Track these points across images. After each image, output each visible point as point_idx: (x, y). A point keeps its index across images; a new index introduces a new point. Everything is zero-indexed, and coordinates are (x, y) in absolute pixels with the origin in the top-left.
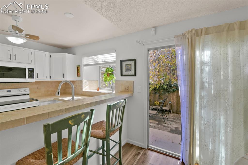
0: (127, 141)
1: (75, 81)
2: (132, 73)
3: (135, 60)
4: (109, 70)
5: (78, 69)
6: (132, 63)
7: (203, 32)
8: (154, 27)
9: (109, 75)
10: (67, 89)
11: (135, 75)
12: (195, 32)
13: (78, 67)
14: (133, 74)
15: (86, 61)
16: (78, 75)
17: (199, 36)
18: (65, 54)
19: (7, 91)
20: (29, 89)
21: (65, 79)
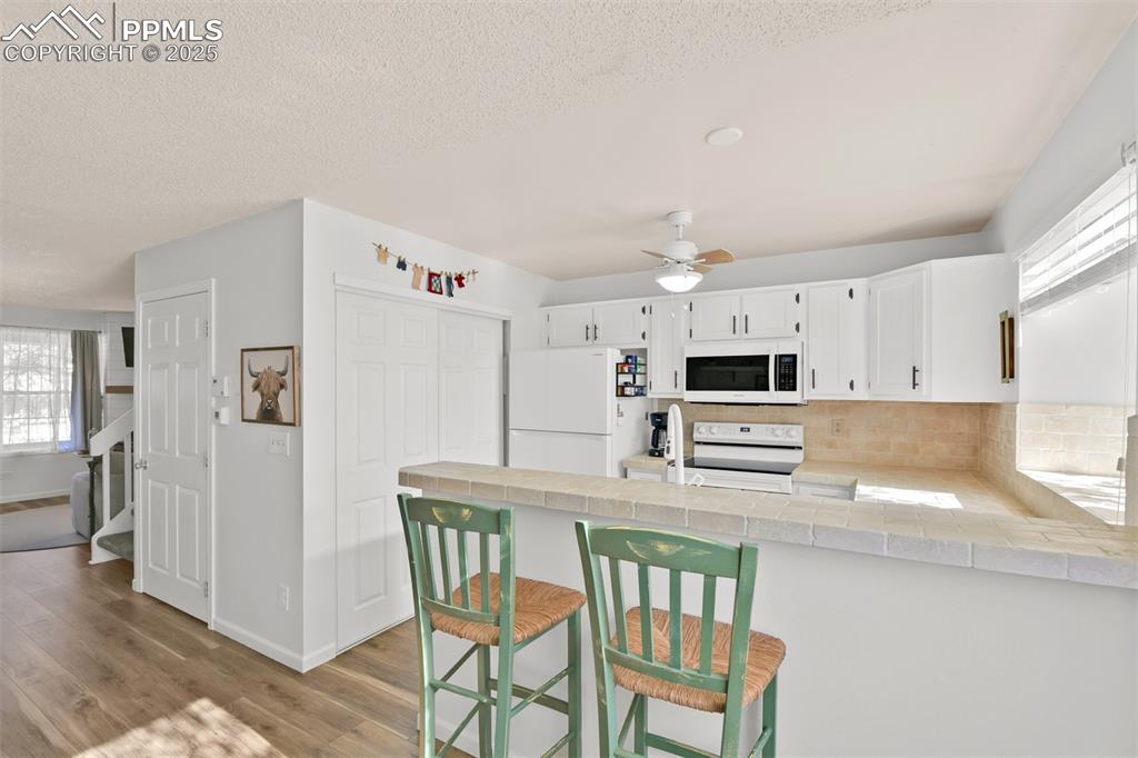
18: (926, 264)
19: (742, 430)
20: (801, 427)
21: (924, 392)
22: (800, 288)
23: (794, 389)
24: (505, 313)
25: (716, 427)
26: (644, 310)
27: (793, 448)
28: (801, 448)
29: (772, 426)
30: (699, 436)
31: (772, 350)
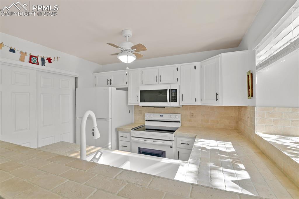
13: (248, 76)
18: (220, 55)
19: (161, 116)
20: (180, 115)
21: (220, 103)
22: (178, 66)
23: (176, 101)
24: (76, 75)
25: (152, 115)
26: (127, 74)
27: (177, 122)
28: (180, 122)
29: (171, 114)
30: (147, 118)
31: (168, 88)
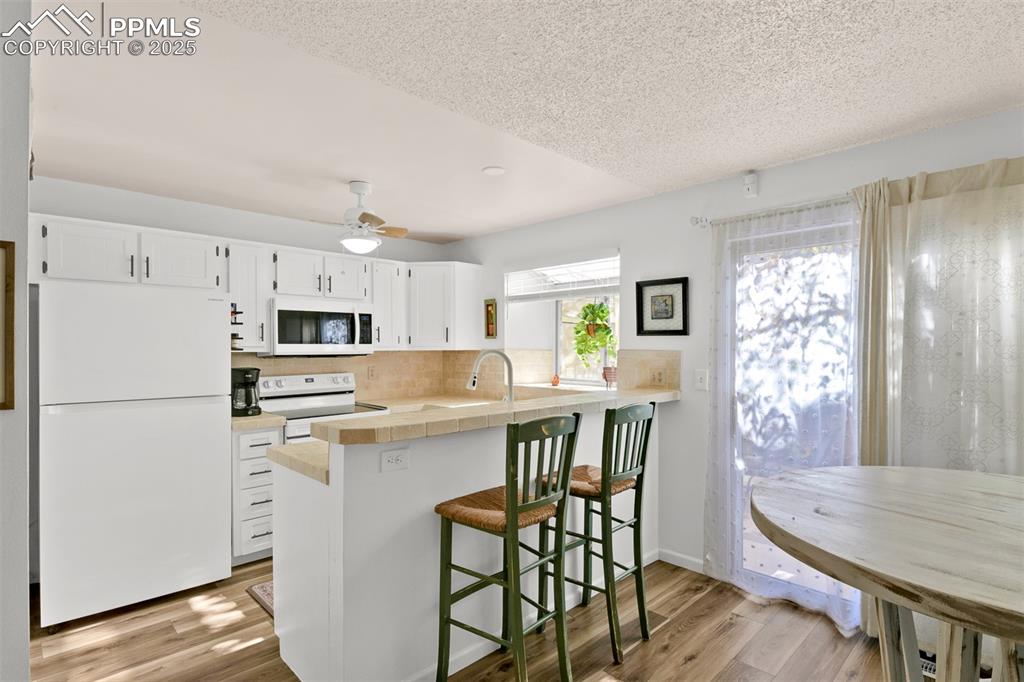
0: (660, 554)
1: (478, 352)
2: (676, 323)
3: (684, 282)
4: (592, 313)
5: (488, 313)
6: (677, 290)
7: (917, 189)
8: (751, 172)
9: (595, 331)
10: (450, 380)
11: (684, 332)
12: (886, 191)
13: (488, 306)
14: (681, 328)
15: (517, 283)
16: (490, 332)
17: (902, 204)
18: (452, 263)
19: (307, 381)
20: (354, 375)
21: (452, 344)
22: (366, 260)
23: (370, 342)
26: (217, 251)
28: (352, 392)
29: (331, 375)
31: (356, 309)
